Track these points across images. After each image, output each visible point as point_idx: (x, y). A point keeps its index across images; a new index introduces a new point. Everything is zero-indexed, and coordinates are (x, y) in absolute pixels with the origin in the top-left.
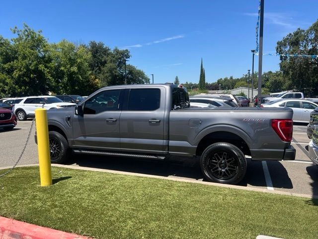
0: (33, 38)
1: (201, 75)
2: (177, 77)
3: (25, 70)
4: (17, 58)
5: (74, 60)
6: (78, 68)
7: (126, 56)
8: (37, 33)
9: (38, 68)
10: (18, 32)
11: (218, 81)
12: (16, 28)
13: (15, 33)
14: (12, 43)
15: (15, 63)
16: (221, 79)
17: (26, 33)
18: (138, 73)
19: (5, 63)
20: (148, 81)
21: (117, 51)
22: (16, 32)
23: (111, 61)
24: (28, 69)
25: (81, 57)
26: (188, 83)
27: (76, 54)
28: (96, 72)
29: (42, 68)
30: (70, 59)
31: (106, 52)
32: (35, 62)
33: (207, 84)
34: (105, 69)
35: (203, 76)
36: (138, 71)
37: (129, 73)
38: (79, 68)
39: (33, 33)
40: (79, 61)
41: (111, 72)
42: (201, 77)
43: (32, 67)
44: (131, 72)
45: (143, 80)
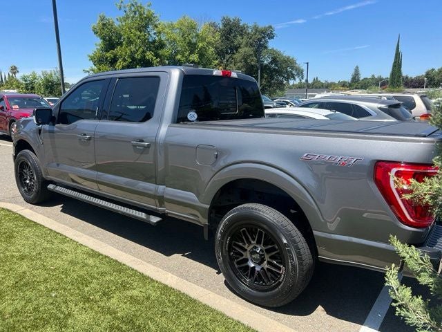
0: (141, 14)
1: (395, 62)
2: (357, 67)
3: (130, 60)
4: (121, 44)
5: (195, 44)
6: (199, 56)
7: (268, 35)
8: (146, 8)
9: (145, 56)
10: (124, 7)
11: (427, 74)
12: (122, 2)
13: (120, 9)
14: (117, 24)
15: (118, 51)
16: (433, 70)
17: (133, 9)
18: (286, 62)
19: (107, 51)
20: (300, 73)
21: (256, 29)
22: (122, 8)
23: (246, 45)
24: (133, 59)
25: (203, 40)
26: (376, 77)
27: (197, 36)
28: (227, 61)
29: (150, 57)
30: (190, 44)
31: (242, 31)
32: (141, 49)
33: (407, 78)
34: (238, 56)
35: (397, 65)
36: (285, 57)
37: (271, 63)
38: (201, 55)
39: (141, 8)
40: (200, 45)
41: (246, 61)
42: (394, 66)
43: (138, 56)
44: (274, 61)
45: (294, 72)
